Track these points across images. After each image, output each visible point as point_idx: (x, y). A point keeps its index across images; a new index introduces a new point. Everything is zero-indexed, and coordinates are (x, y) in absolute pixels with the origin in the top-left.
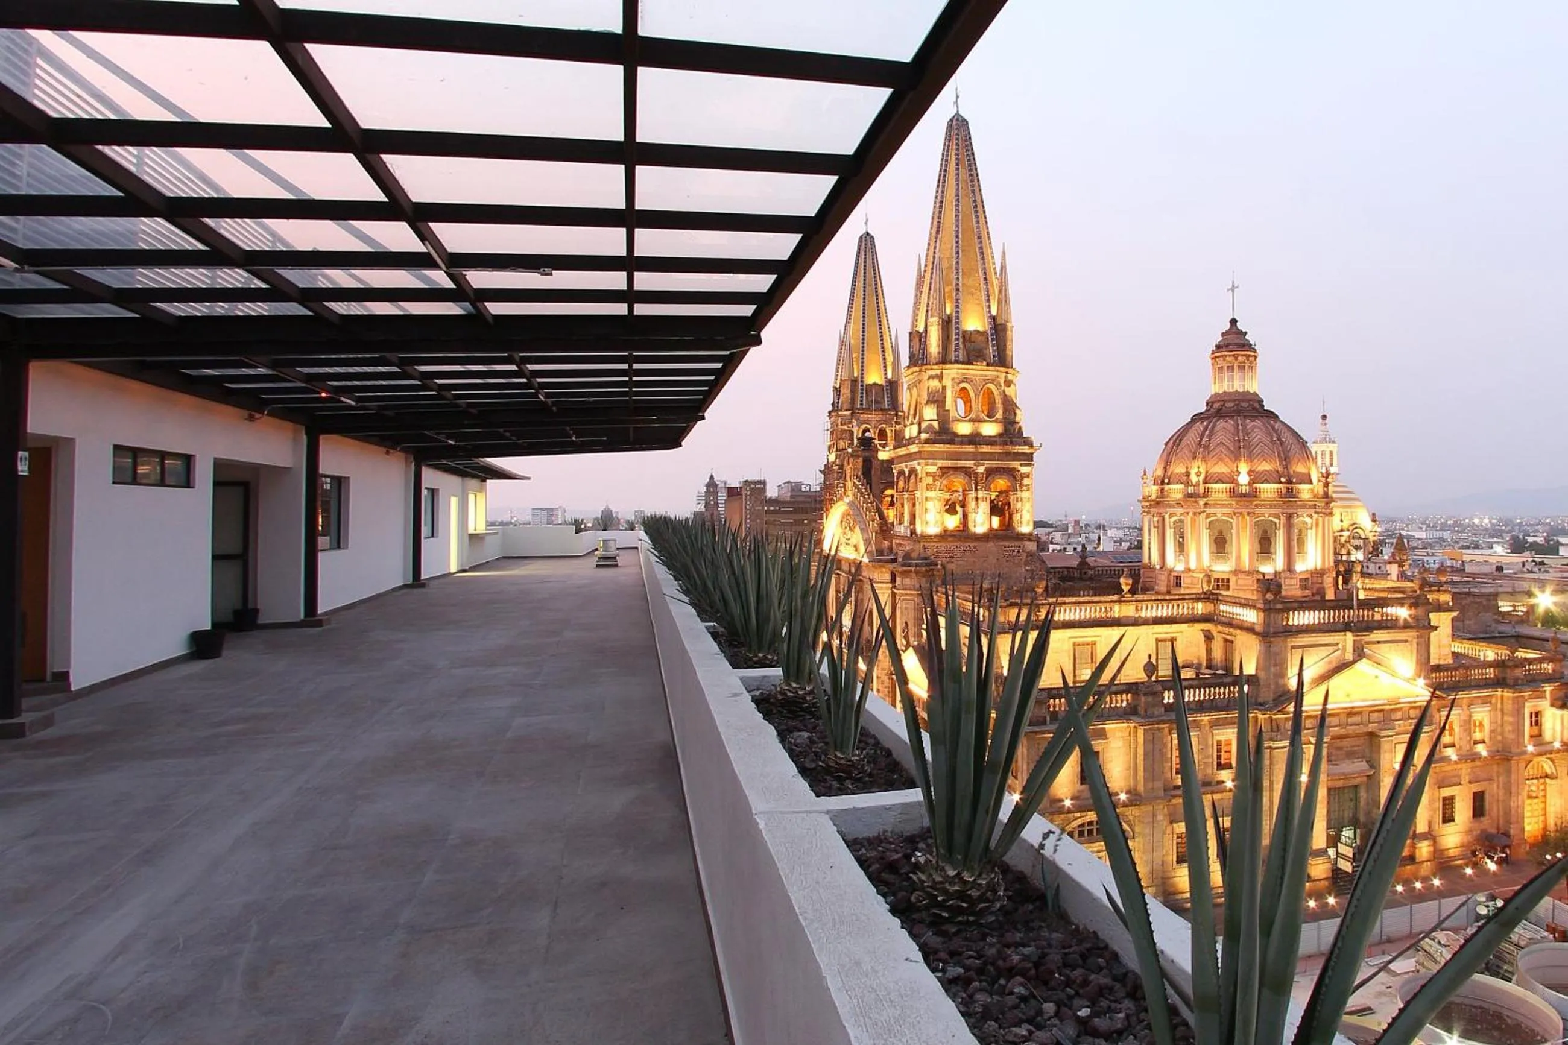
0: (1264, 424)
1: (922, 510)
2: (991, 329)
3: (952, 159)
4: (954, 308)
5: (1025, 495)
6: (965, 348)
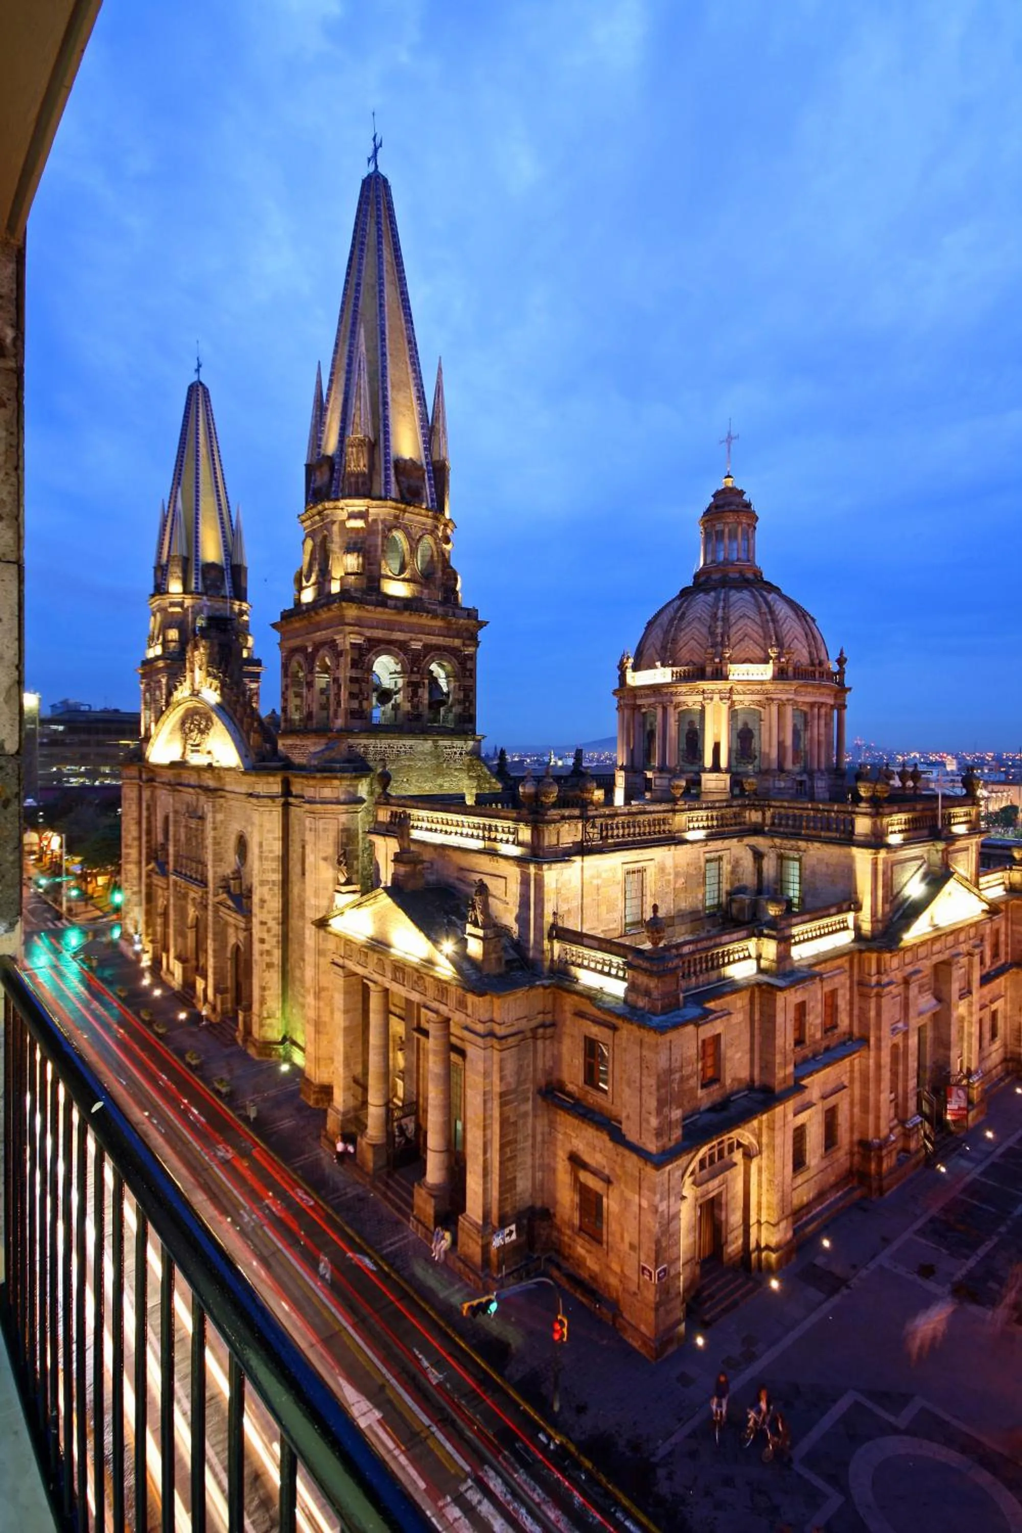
0: (754, 596)
1: (344, 695)
2: (427, 464)
3: (371, 229)
4: (381, 427)
5: (468, 682)
6: (398, 482)
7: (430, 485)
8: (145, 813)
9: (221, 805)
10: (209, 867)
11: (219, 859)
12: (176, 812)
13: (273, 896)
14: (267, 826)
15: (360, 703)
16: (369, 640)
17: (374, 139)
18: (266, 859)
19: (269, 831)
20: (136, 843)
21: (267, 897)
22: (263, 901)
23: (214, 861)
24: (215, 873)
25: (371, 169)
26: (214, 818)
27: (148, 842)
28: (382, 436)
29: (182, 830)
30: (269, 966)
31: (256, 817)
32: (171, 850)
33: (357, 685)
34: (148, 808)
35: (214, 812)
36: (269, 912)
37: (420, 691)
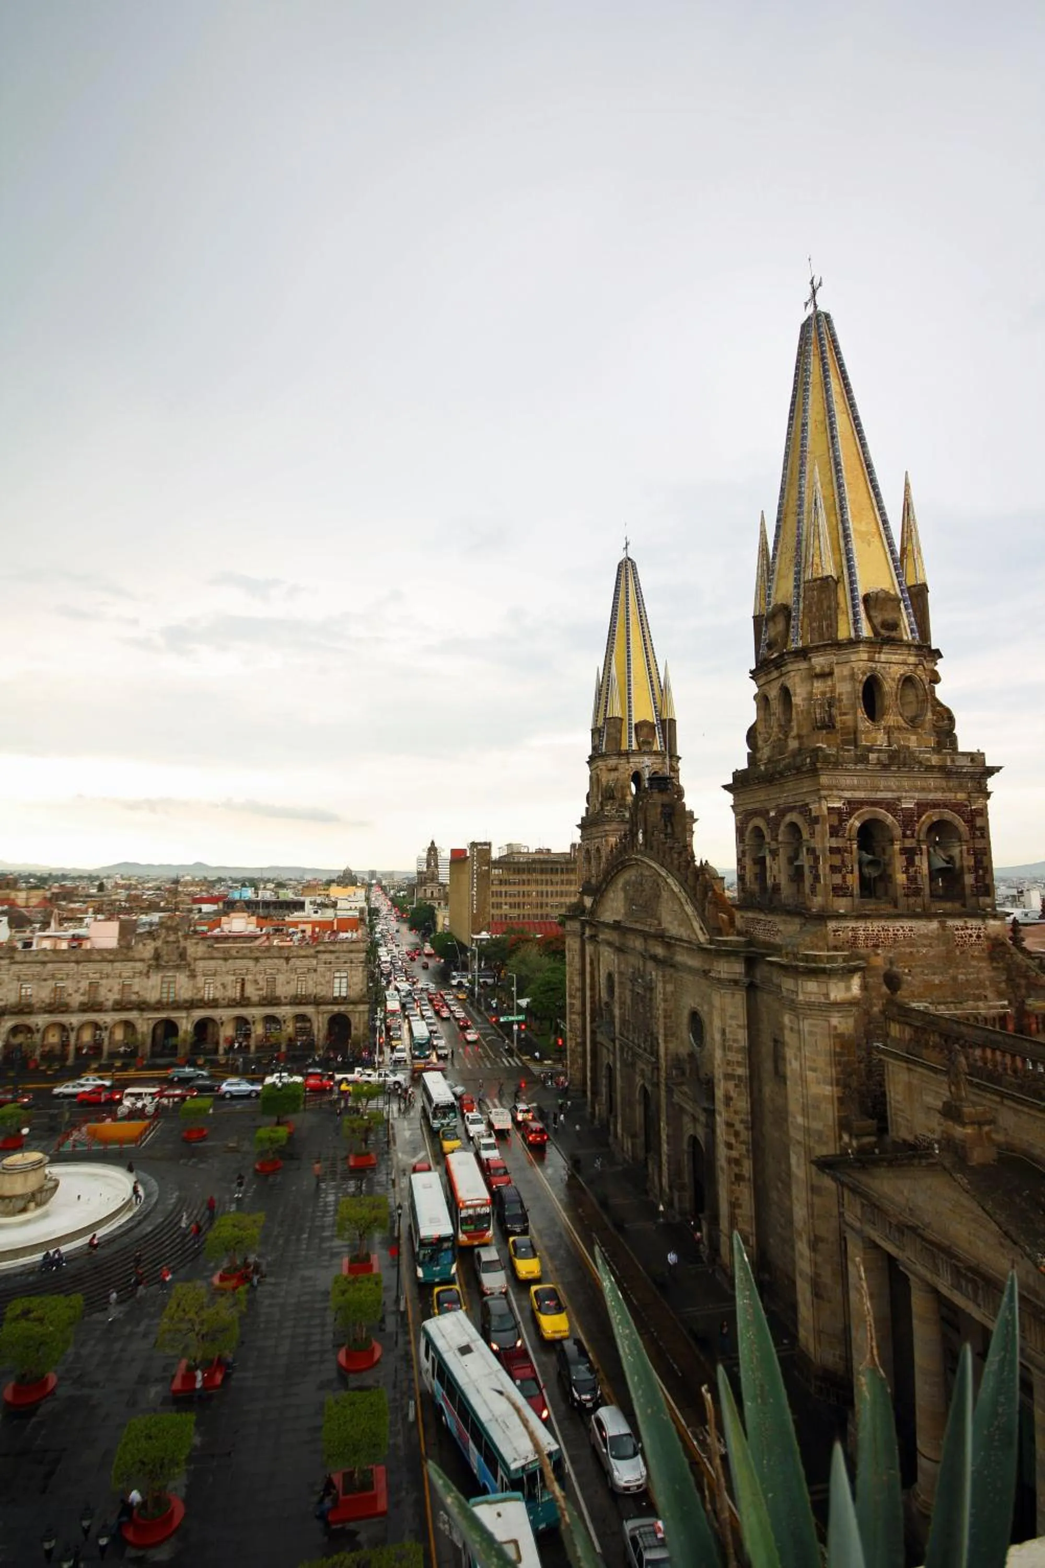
1: (823, 869)
2: (902, 591)
3: (814, 365)
4: (844, 562)
5: (979, 844)
6: (870, 618)
7: (908, 615)
8: (588, 968)
9: (671, 976)
10: (661, 1041)
11: (670, 1034)
12: (621, 973)
13: (740, 1094)
14: (730, 1011)
15: (844, 877)
16: (849, 802)
17: (812, 283)
18: (730, 1048)
19: (732, 1017)
20: (579, 994)
21: (733, 1094)
22: (728, 1099)
23: (666, 1035)
24: (666, 1049)
25: (810, 310)
26: (664, 988)
27: (592, 997)
28: (845, 571)
29: (628, 993)
30: (739, 1178)
31: (717, 1000)
32: (617, 1012)
33: (839, 856)
34: (592, 963)
35: (665, 982)
36: (736, 1112)
37: (917, 858)
